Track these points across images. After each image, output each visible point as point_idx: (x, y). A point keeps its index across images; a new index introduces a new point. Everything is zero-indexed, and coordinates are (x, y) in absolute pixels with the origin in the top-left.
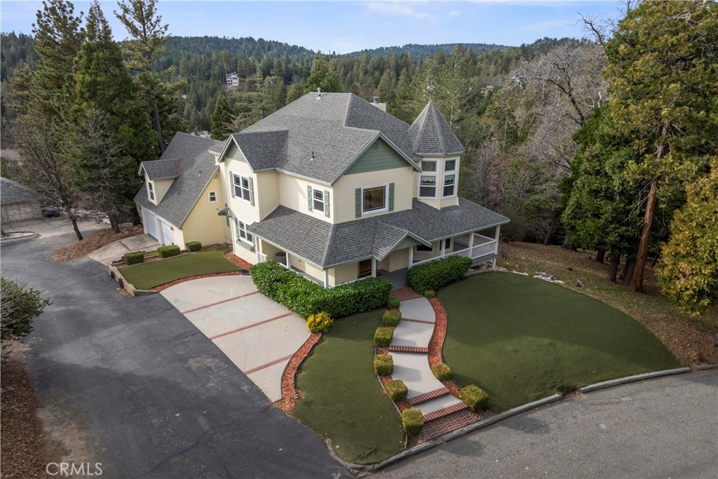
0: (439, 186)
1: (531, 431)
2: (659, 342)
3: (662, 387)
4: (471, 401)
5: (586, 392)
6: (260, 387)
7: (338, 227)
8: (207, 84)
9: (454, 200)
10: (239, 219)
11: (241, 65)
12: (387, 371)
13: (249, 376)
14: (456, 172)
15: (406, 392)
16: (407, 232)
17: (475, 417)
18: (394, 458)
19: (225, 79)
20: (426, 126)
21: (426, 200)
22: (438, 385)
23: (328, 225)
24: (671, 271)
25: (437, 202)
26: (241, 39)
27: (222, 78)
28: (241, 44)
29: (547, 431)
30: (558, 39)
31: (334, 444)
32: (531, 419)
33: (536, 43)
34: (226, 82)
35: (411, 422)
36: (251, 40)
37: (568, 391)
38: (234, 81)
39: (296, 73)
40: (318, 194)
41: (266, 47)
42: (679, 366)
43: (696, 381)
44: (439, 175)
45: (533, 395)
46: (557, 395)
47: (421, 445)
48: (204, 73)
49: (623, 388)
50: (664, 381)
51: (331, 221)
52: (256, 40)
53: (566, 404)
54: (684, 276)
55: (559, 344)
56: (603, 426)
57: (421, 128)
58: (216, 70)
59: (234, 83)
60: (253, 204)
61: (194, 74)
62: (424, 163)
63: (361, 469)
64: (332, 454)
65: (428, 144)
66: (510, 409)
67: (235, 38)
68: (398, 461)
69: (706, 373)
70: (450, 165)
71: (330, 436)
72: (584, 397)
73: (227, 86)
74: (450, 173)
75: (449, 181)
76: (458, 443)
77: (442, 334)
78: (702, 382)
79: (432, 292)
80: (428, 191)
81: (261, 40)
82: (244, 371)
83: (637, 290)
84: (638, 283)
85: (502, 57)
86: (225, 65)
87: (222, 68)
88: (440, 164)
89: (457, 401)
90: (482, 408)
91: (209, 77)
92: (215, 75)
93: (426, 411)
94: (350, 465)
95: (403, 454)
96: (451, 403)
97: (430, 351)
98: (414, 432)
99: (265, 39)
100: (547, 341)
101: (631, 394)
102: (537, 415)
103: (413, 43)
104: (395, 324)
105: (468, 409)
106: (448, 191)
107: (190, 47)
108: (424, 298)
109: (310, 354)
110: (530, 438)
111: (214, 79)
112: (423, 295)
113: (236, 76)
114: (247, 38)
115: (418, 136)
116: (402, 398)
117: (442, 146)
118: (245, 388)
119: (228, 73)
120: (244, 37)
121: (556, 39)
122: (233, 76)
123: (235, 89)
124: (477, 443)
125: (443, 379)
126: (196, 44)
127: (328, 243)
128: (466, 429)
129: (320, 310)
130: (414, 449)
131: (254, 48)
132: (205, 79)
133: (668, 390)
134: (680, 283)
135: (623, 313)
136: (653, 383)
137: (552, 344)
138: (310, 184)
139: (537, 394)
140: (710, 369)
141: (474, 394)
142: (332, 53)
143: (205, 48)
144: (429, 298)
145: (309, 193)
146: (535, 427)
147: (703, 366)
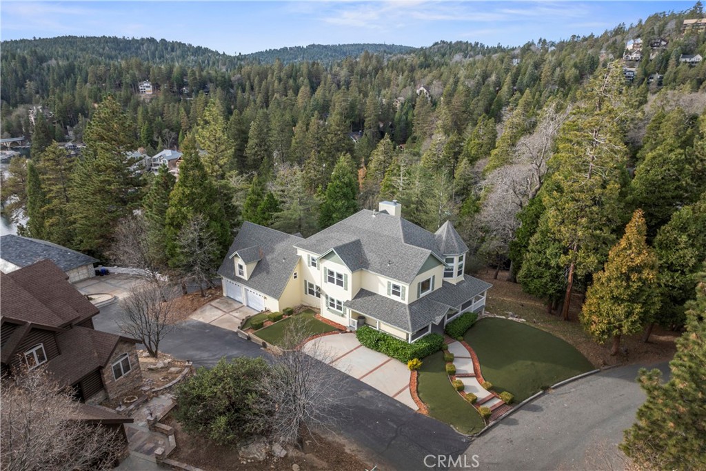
0: (455, 272)
1: (535, 411)
2: (583, 356)
3: (588, 382)
4: (507, 400)
5: (554, 388)
6: (405, 403)
7: (411, 305)
8: (119, 92)
9: (462, 278)
10: (329, 296)
11: (154, 73)
12: (461, 389)
13: (395, 398)
14: (463, 262)
15: (476, 399)
16: (449, 307)
17: (509, 407)
18: (483, 430)
19: (138, 87)
20: (447, 237)
21: (448, 280)
22: (488, 394)
23: (404, 305)
24: (588, 320)
25: (453, 280)
26: (142, 39)
27: (134, 86)
28: (143, 44)
29: (542, 410)
30: (453, 43)
31: (455, 427)
32: (534, 405)
33: (433, 45)
34: (138, 90)
35: (486, 413)
36: (152, 40)
37: (546, 389)
38: (147, 89)
39: (211, 82)
40: (395, 287)
41: (169, 48)
42: (594, 369)
43: (603, 376)
44: (455, 265)
45: (531, 393)
46: (541, 392)
47: (491, 423)
48: (115, 81)
49: (570, 384)
50: (588, 378)
51: (406, 302)
52: (158, 41)
53: (546, 396)
54: (595, 323)
55: (536, 363)
56: (566, 405)
57: (444, 238)
58: (127, 79)
59: (148, 91)
60: (346, 289)
61: (105, 82)
62: (447, 259)
63: (472, 436)
64: (456, 431)
65: (449, 249)
66: (522, 401)
67: (136, 38)
68: (485, 431)
69: (608, 371)
70: (461, 259)
71: (452, 423)
72: (553, 391)
73: (140, 94)
74: (461, 263)
75: (460, 267)
76: (506, 420)
77: (477, 364)
78: (606, 376)
79: (461, 338)
80: (448, 274)
81: (163, 40)
82: (391, 395)
83: (565, 320)
84: (566, 316)
85: (406, 65)
86: (137, 73)
87: (133, 76)
88: (456, 259)
89: (499, 401)
90: (512, 403)
91: (120, 85)
92: (127, 83)
93: (489, 405)
94: (467, 435)
95: (486, 428)
96: (497, 402)
97: (476, 375)
98: (487, 417)
99: (168, 40)
100: (530, 362)
101: (574, 387)
102: (535, 403)
103: (316, 43)
104: (451, 361)
105: (505, 403)
106: (459, 273)
107: (87, 47)
108: (457, 342)
109: (418, 383)
110: (536, 414)
111: (127, 87)
112: (457, 340)
113: (149, 85)
114: (148, 39)
115: (443, 244)
116: (475, 402)
117: (457, 250)
118: (398, 405)
119: (140, 81)
120: (145, 37)
121: (451, 42)
122: (145, 85)
123: (148, 97)
124: (514, 419)
125: (489, 389)
126: (94, 45)
127: (409, 318)
128: (507, 413)
129: (414, 357)
130: (490, 425)
131: (157, 50)
132: (116, 87)
133: (591, 383)
134: (593, 327)
135: (563, 340)
136: (584, 379)
137: (532, 364)
138: (390, 281)
139: (533, 392)
140: (610, 368)
141: (507, 396)
142: (238, 54)
143: (104, 49)
144: (460, 341)
145: (389, 286)
146: (536, 409)
147: (606, 367)
